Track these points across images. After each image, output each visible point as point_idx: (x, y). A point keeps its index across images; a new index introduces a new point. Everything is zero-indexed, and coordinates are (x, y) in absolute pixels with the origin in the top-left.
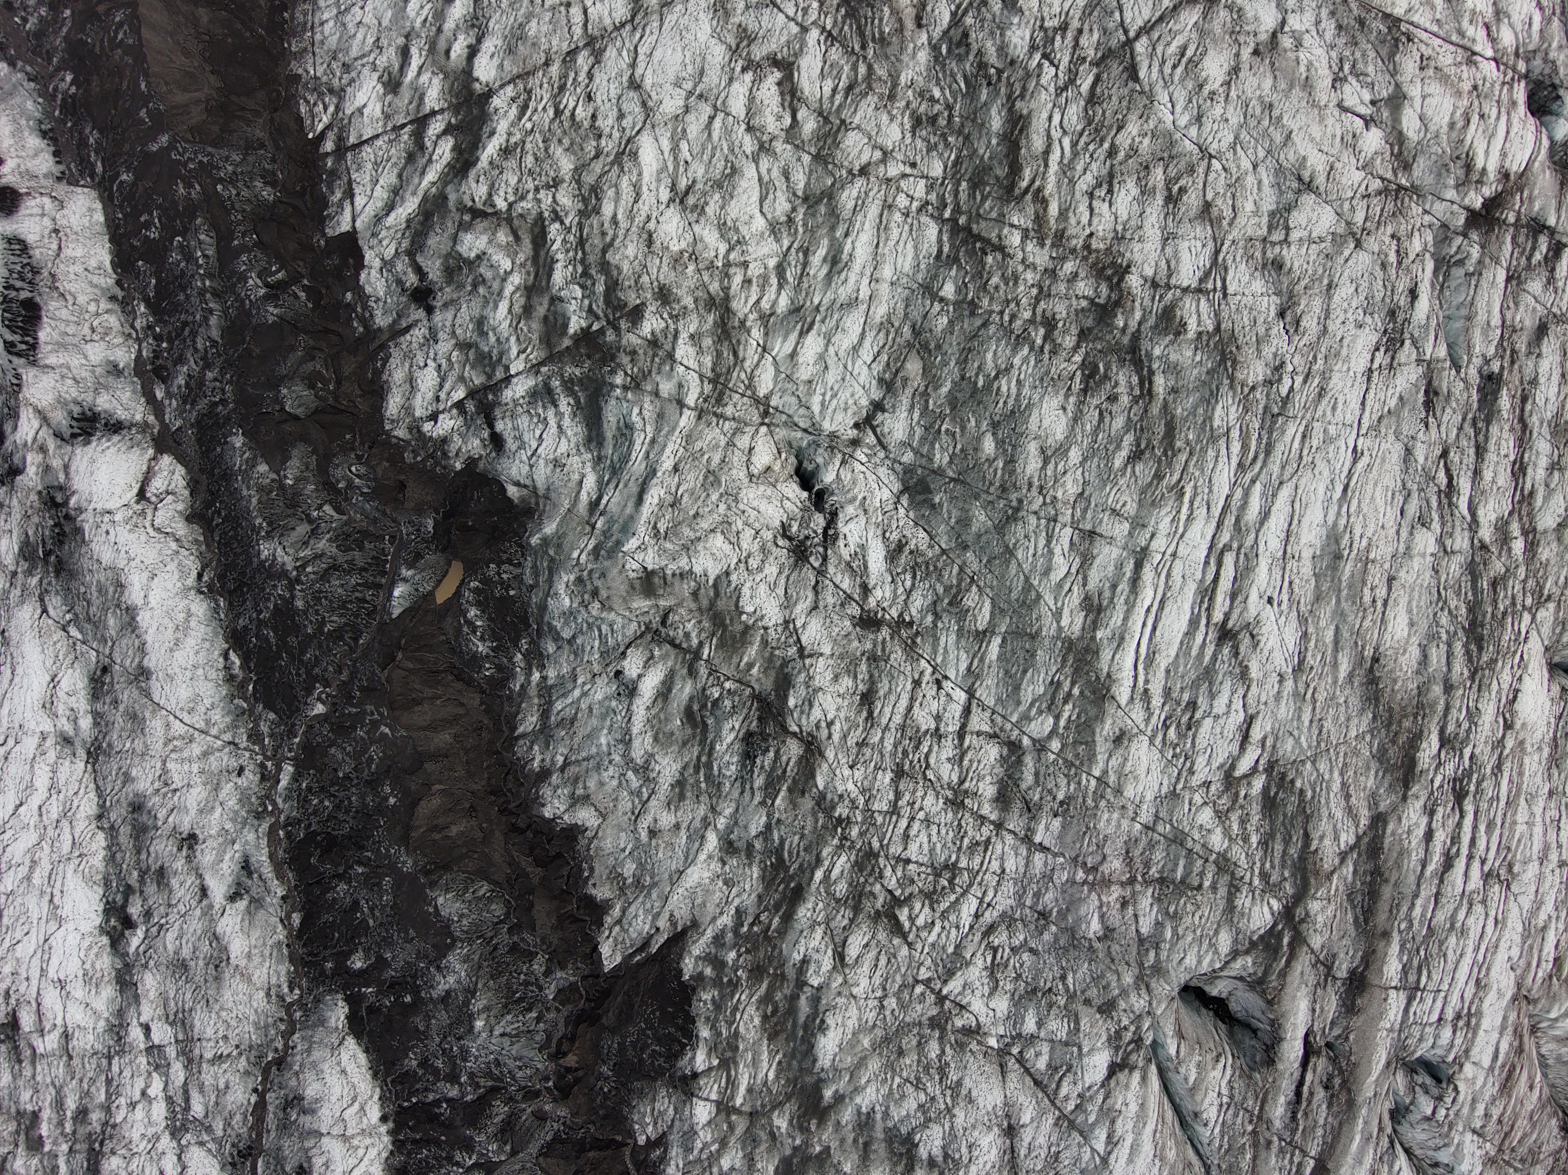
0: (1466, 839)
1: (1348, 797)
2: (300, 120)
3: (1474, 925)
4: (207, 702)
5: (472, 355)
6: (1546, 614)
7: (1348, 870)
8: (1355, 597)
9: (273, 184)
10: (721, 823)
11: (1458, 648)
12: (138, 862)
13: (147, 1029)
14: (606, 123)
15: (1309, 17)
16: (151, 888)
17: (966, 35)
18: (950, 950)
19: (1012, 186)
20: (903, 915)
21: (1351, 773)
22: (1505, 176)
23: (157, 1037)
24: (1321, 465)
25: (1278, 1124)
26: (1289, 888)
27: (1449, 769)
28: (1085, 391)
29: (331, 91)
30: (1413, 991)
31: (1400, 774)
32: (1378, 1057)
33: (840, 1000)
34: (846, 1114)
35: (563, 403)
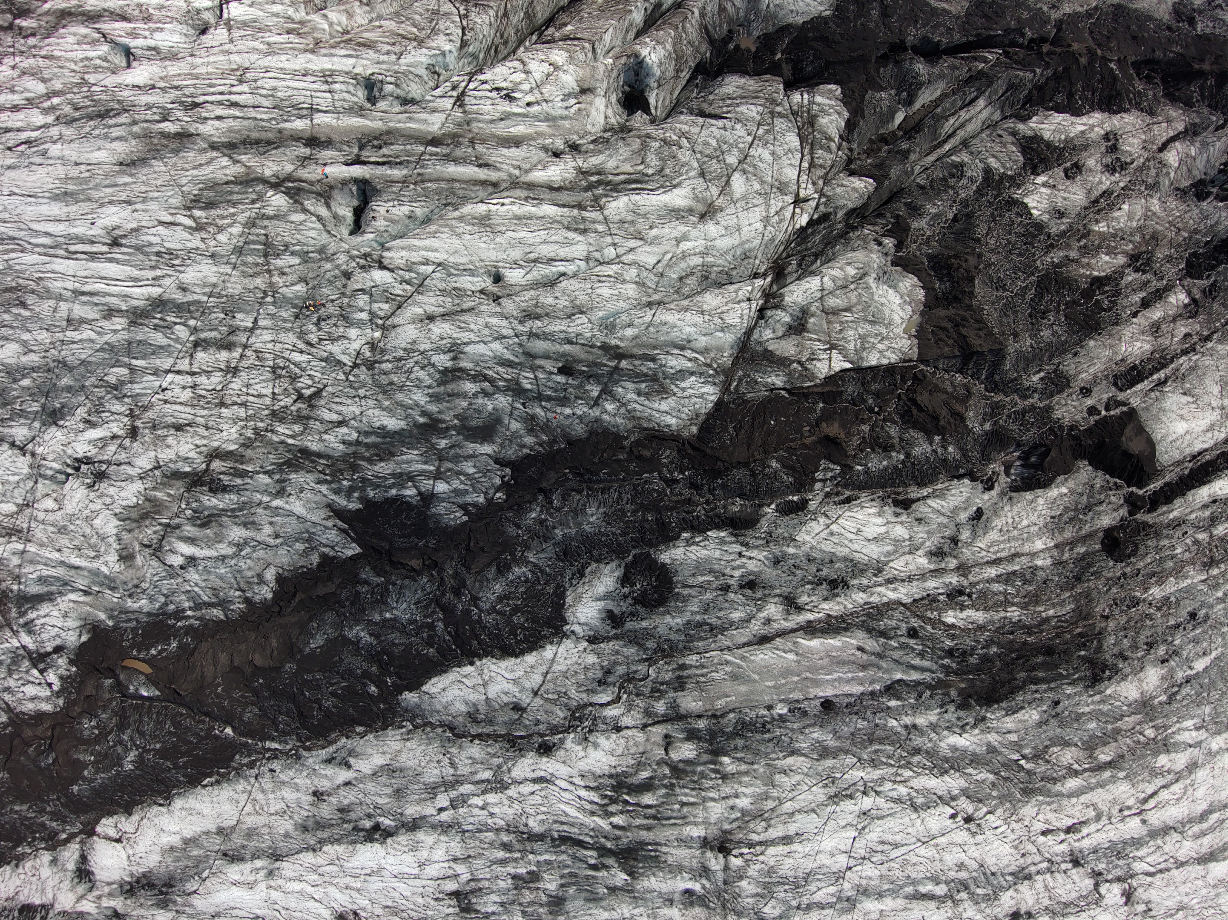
0: (219, 98)
1: (201, 165)
3: (269, 83)
4: (232, 793)
5: (14, 668)
6: (92, 78)
7: (244, 158)
8: (86, 181)
10: (266, 499)
11: (112, 121)
12: (338, 825)
13: (441, 810)
16: (353, 816)
18: (324, 364)
20: (308, 392)
21: (187, 166)
23: (445, 803)
24: (18, 211)
25: (405, 172)
26: (260, 187)
27: (180, 114)
30: (313, 110)
31: (185, 140)
32: (356, 121)
33: (364, 420)
34: (433, 408)
35: (32, 615)
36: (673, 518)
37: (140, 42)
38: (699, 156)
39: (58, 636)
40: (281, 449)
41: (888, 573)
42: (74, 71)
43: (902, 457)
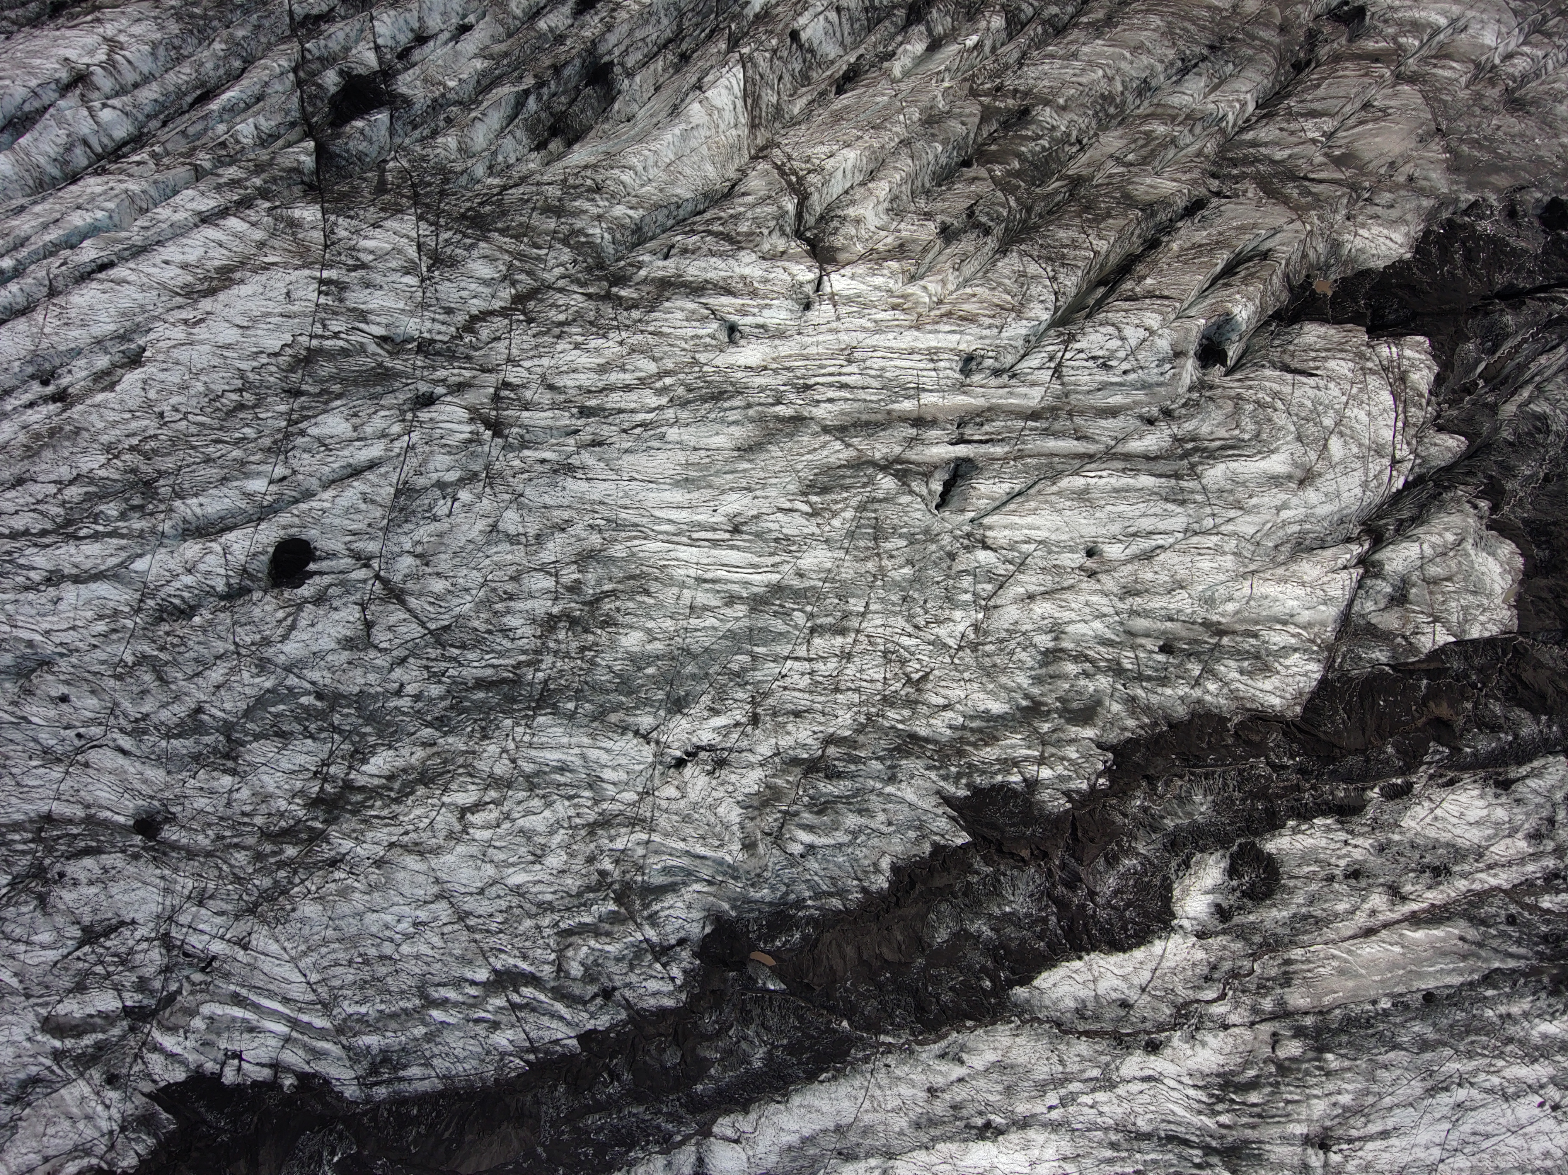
0: (830, 379)
1: (815, 449)
2: (519, 1076)
3: (877, 364)
4: (849, 1089)
5: (636, 962)
6: (702, 357)
7: (855, 441)
8: (707, 467)
9: (556, 1086)
10: (879, 785)
11: (727, 405)
12: (950, 1121)
13: (1051, 1107)
14: (504, 904)
15: (403, 539)
16: (965, 1112)
17: (437, 718)
18: (931, 647)
19: (512, 681)
20: (915, 676)
21: (801, 450)
22: (472, 420)
23: (1055, 1101)
24: (641, 497)
25: (1007, 449)
26: (870, 471)
27: (793, 396)
28: (616, 625)
29: (502, 1060)
30: (919, 389)
31: (799, 423)
32: (961, 400)
33: (970, 704)
34: (1035, 691)
35: (656, 907)
36: (1282, 805)
37: (749, 320)
38: (1295, 419)
39: (682, 928)
40: (892, 733)
41: (1489, 858)
42: (684, 350)
43: (1510, 738)
